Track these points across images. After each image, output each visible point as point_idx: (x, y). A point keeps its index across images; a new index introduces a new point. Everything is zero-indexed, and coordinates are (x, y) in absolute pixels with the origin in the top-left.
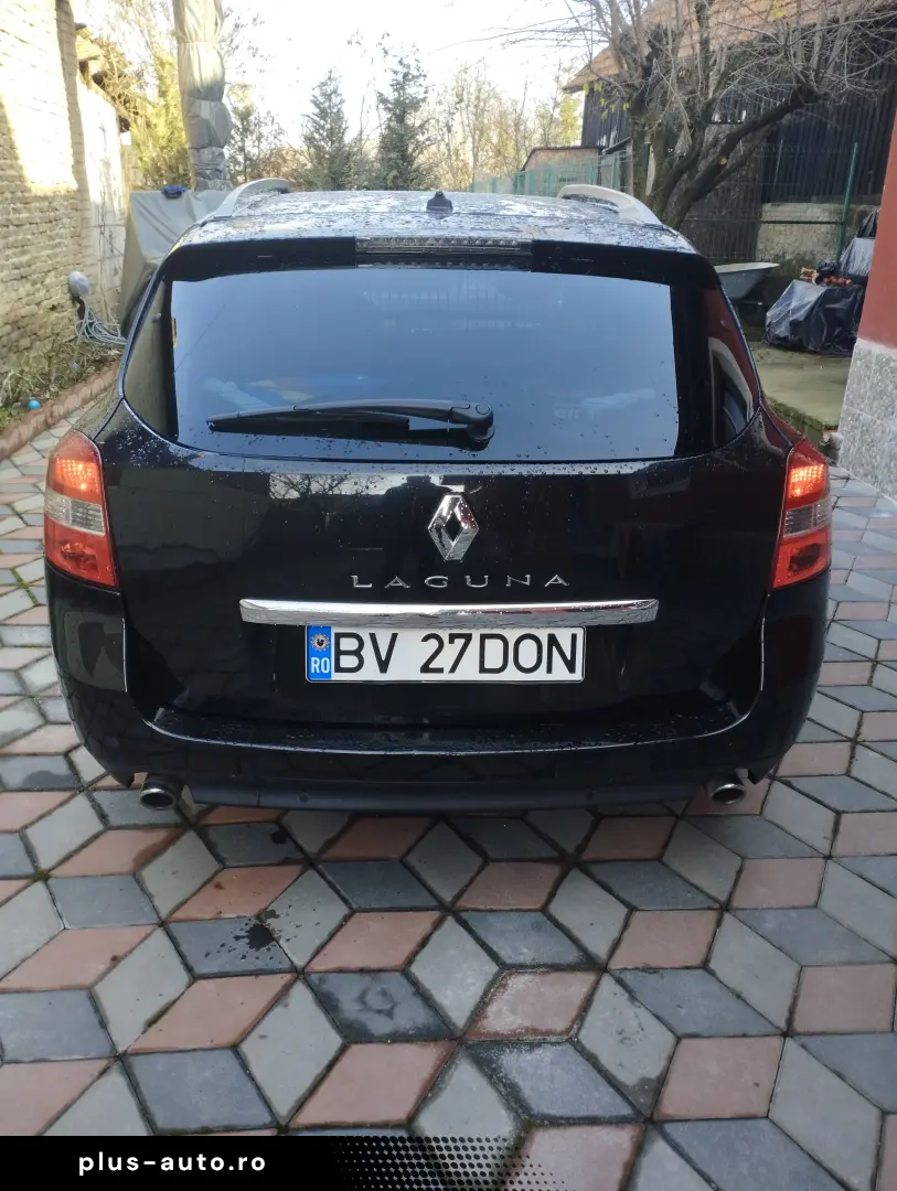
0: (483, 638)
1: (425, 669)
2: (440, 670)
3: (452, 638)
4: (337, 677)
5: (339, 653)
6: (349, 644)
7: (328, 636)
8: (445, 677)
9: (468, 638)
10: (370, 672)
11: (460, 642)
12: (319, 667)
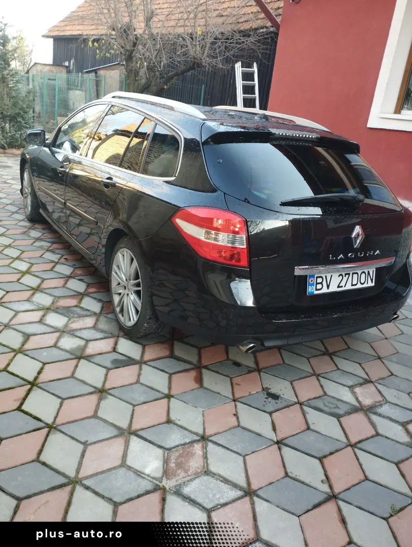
0: (353, 274)
1: (339, 287)
2: (342, 287)
3: (346, 274)
4: (316, 292)
5: (317, 284)
6: (319, 280)
7: (314, 278)
8: (343, 289)
9: (349, 274)
10: (325, 290)
11: (347, 276)
12: (311, 290)
